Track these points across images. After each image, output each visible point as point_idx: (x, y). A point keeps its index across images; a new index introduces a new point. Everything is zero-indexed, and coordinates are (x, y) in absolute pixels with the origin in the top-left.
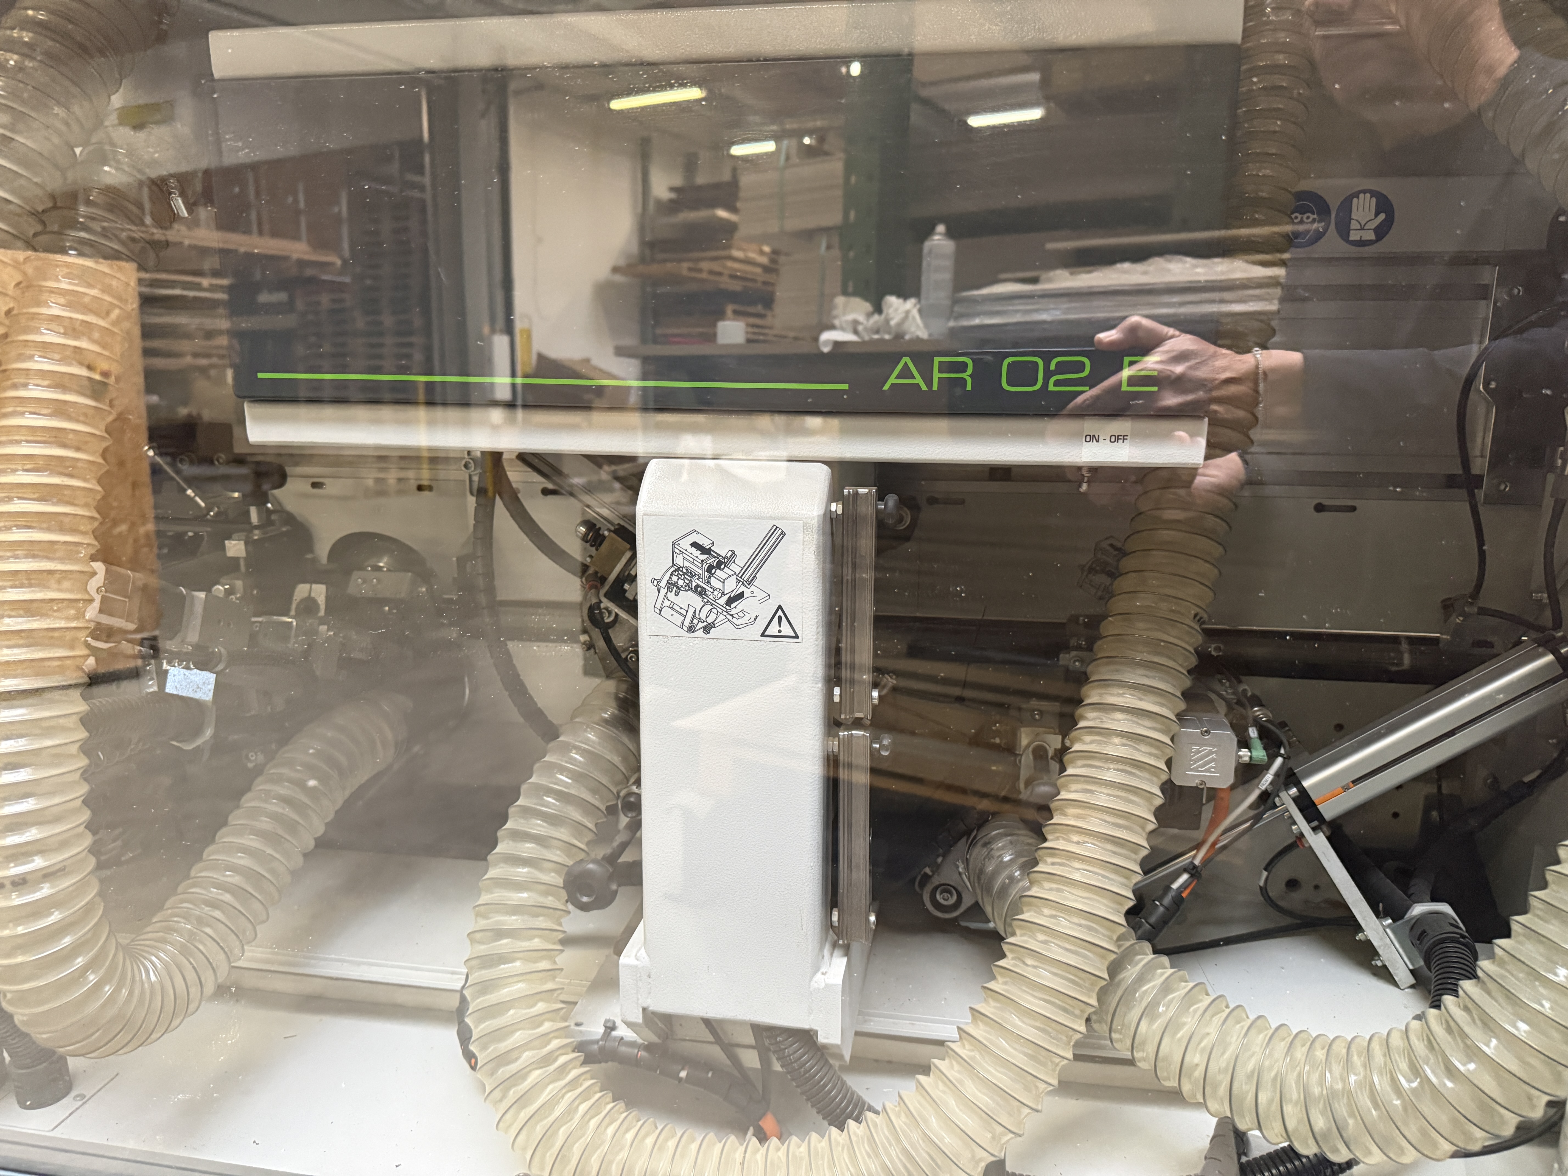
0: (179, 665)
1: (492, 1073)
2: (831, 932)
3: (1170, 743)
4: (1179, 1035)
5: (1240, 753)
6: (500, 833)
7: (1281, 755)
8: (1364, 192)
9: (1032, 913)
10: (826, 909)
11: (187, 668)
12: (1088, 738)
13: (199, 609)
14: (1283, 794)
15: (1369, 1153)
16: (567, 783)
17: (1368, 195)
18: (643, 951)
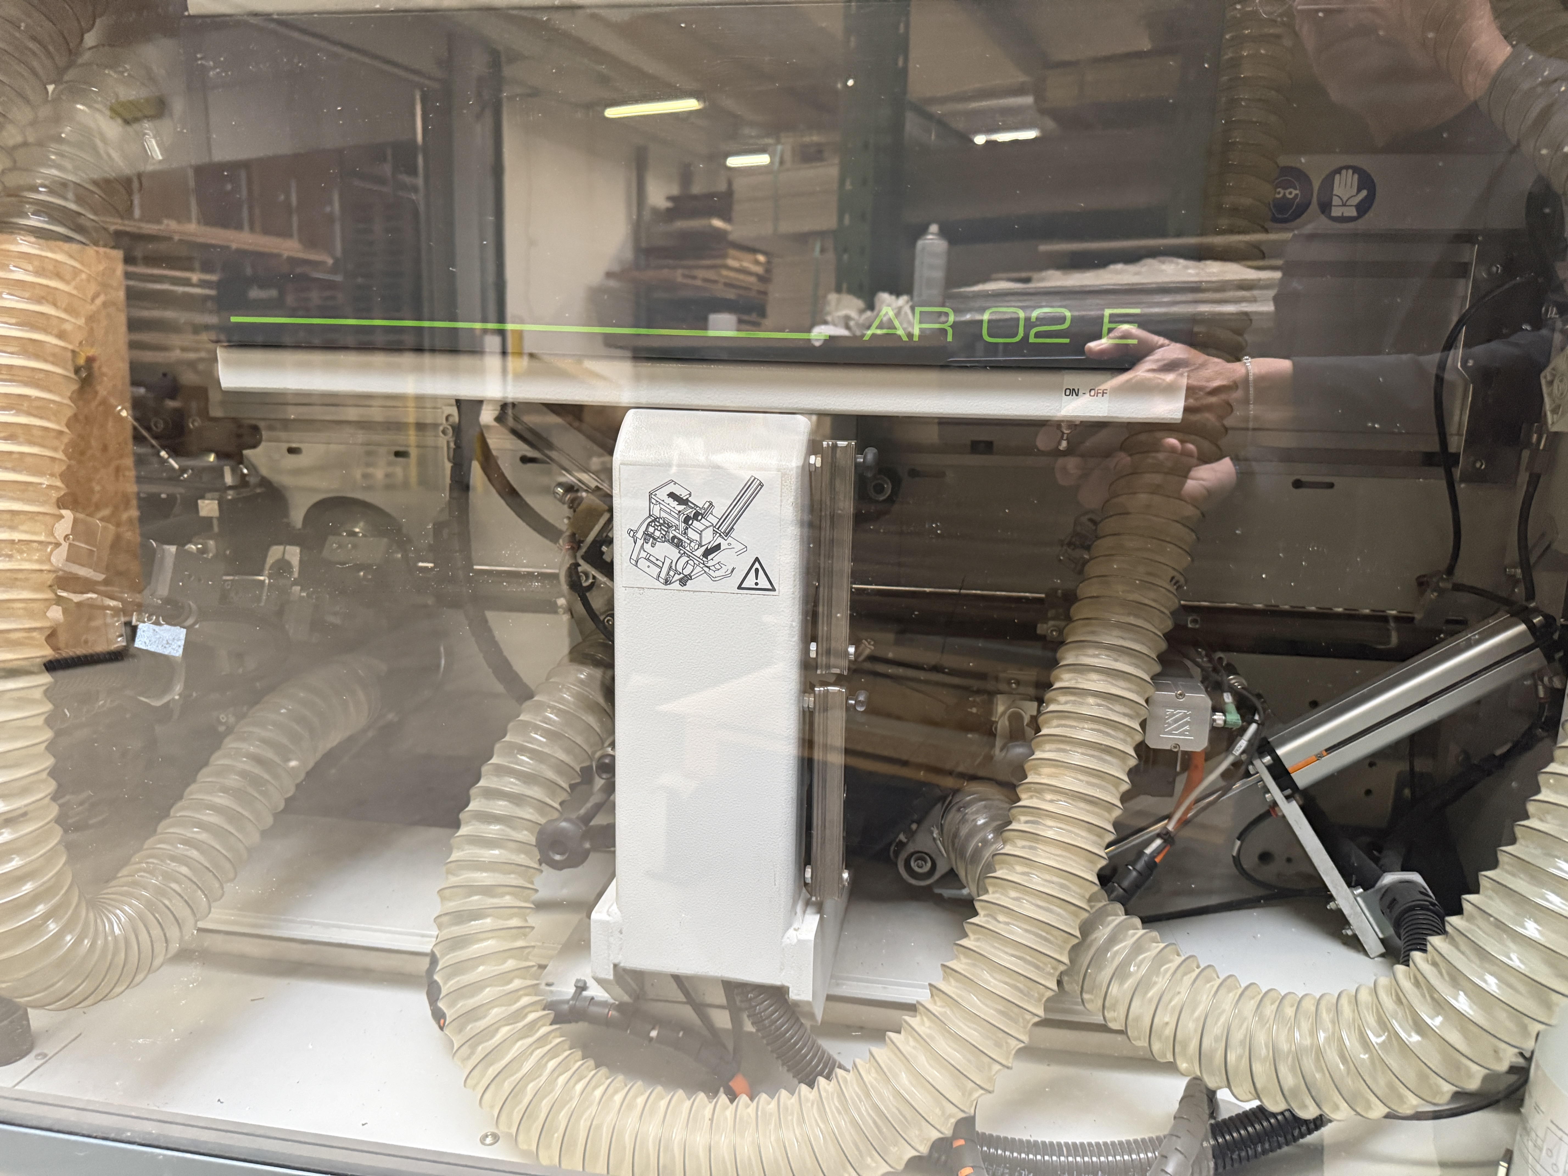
0: (149, 620)
1: (461, 1030)
2: (804, 890)
3: (1145, 704)
4: (1150, 994)
5: (1215, 717)
6: (473, 791)
7: (1256, 722)
8: (1347, 168)
9: (1005, 871)
10: (800, 866)
11: (157, 623)
12: (1062, 699)
13: (169, 562)
14: (1257, 763)
15: (1336, 1108)
16: (541, 741)
17: (1350, 171)
18: (615, 907)
